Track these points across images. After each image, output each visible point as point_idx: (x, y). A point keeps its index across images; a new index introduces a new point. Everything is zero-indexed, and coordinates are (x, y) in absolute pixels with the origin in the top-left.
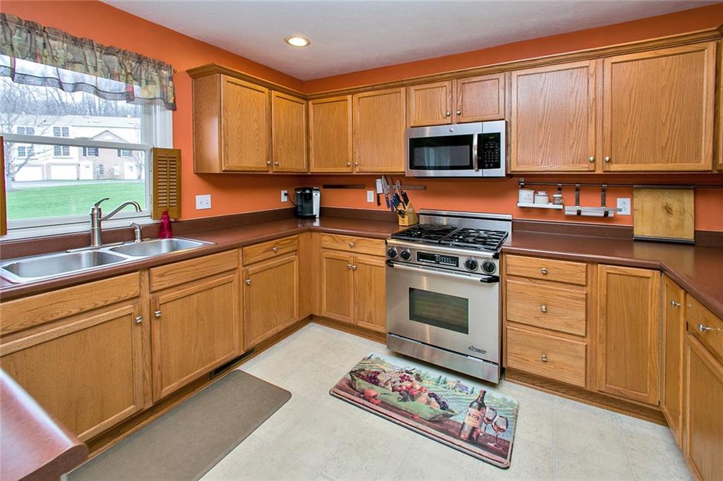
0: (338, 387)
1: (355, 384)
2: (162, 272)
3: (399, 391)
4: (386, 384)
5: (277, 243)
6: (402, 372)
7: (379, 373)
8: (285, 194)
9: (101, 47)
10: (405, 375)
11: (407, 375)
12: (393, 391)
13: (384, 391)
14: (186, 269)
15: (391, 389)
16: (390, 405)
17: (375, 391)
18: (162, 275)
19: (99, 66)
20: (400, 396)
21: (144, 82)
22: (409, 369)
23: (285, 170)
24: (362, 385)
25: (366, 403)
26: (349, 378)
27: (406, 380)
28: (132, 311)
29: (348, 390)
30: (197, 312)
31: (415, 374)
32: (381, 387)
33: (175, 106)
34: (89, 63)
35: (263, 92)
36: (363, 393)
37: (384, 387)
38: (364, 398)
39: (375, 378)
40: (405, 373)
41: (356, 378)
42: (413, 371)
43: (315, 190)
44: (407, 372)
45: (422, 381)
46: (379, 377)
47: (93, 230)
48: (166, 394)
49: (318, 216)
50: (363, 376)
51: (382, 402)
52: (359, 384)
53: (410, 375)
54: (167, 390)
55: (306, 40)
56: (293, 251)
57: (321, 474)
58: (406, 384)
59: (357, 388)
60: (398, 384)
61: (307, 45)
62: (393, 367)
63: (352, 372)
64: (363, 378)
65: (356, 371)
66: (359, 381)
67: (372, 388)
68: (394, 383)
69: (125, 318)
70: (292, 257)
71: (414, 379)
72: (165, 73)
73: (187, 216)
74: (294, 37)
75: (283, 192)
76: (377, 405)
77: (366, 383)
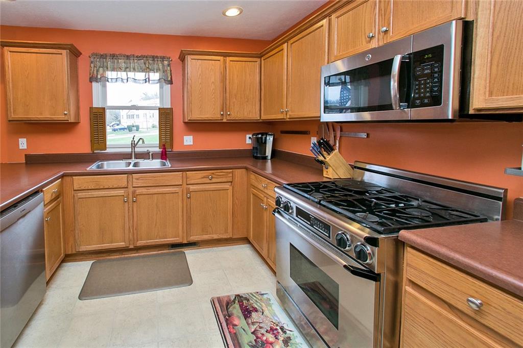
0: (219, 300)
1: (232, 305)
2: (138, 177)
3: (257, 337)
4: (253, 323)
5: (213, 174)
6: (277, 325)
7: (256, 310)
8: (250, 138)
9: (137, 57)
10: (276, 329)
11: (280, 331)
12: (252, 333)
13: (246, 328)
14: (150, 179)
15: (253, 330)
16: (238, 341)
17: (239, 321)
18: (137, 179)
19: (136, 67)
20: (254, 343)
21: (155, 70)
22: (285, 327)
23: (237, 119)
24: (236, 310)
25: (224, 324)
26: (232, 299)
27: (274, 334)
28: (123, 194)
29: (223, 306)
30: (156, 205)
31: (286, 336)
32: (247, 323)
33: (172, 82)
34: (132, 67)
35: (219, 60)
36: (229, 316)
37: (248, 324)
38: (227, 320)
39: (250, 312)
40: (278, 328)
41: (237, 302)
42: (288, 332)
43: (269, 135)
44: (282, 328)
45: (288, 346)
46: (254, 314)
47: (132, 151)
48: (140, 245)
49: (269, 158)
50: (243, 304)
51: (235, 333)
52: (234, 308)
53: (281, 333)
54: (140, 243)
55: (239, 9)
56: (229, 182)
57: (158, 343)
58: (271, 337)
59: (230, 309)
60: (263, 331)
61: (240, 13)
62: (275, 315)
63: (238, 295)
64: (241, 306)
65: (242, 297)
66: (237, 305)
67: (239, 318)
68: (261, 328)
69: (120, 197)
70: (227, 186)
71: (282, 339)
72: (166, 63)
73: (177, 148)
74: (229, 9)
75: (248, 136)
76: (230, 332)
77: (240, 311)
